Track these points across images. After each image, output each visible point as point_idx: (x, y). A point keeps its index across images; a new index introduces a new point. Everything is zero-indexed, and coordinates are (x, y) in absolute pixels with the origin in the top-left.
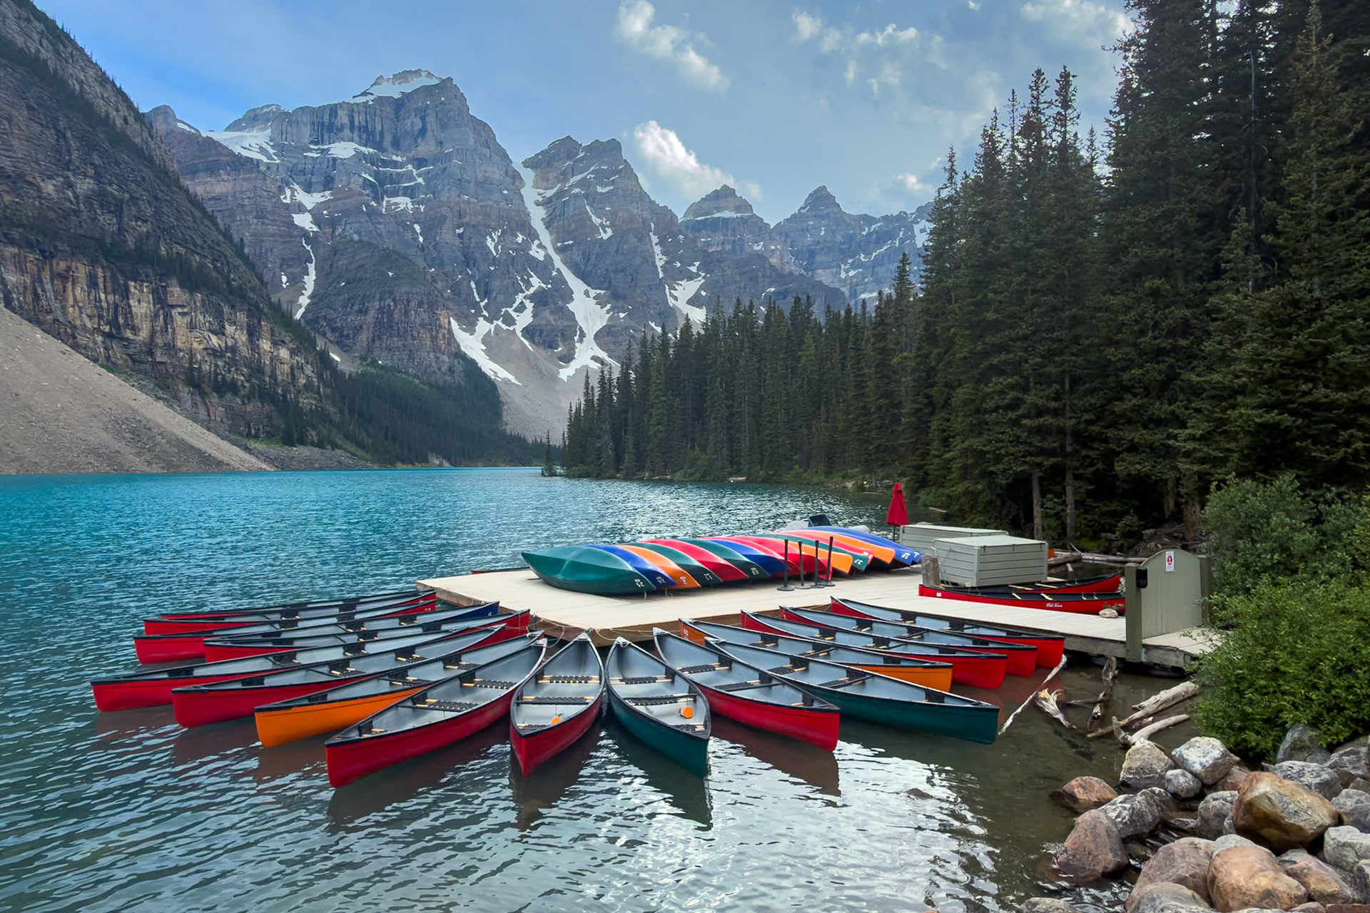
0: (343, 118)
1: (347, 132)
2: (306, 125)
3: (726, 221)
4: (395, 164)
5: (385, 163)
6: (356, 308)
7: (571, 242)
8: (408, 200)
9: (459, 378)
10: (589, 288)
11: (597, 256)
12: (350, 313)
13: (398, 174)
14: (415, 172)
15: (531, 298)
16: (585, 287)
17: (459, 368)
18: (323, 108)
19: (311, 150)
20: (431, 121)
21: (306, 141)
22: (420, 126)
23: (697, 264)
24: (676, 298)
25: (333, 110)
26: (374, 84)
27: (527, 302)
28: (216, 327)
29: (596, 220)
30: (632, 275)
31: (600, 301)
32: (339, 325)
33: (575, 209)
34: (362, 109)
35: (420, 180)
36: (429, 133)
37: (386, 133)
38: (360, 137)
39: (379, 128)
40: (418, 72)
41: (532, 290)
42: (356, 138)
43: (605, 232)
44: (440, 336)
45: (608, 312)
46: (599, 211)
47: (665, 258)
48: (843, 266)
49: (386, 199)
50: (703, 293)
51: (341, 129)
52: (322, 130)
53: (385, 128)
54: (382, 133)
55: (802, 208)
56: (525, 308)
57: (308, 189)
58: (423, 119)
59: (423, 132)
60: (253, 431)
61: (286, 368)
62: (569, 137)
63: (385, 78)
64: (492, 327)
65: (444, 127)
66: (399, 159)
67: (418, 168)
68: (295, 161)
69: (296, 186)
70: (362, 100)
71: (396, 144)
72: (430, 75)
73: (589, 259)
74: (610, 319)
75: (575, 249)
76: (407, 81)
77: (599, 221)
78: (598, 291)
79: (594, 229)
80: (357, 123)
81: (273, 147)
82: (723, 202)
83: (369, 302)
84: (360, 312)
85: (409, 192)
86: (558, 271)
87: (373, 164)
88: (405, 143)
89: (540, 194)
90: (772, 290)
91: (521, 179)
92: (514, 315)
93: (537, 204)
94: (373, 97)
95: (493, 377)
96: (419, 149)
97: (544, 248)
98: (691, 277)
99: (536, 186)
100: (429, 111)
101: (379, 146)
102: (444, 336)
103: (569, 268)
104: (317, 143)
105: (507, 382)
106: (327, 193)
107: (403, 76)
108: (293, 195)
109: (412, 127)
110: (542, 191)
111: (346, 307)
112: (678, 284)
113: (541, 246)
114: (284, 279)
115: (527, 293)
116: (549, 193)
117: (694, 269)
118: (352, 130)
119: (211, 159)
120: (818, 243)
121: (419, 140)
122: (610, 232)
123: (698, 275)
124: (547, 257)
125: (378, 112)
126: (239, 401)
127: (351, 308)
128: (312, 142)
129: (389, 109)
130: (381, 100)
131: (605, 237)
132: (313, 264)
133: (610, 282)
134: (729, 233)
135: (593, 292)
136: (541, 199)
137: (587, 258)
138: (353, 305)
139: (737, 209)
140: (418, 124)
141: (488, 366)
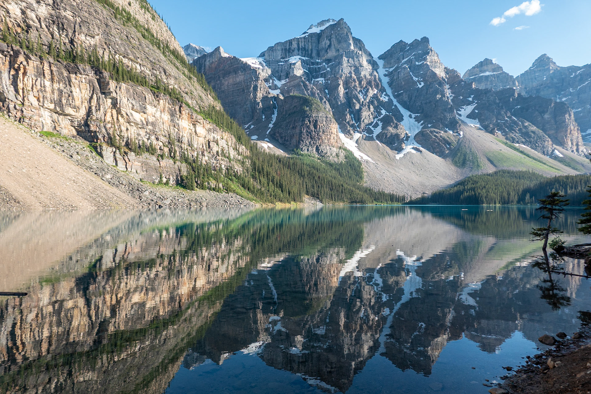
0: (295, 45)
1: (296, 51)
2: (279, 50)
3: (487, 77)
4: (318, 63)
5: (313, 64)
6: (291, 126)
7: (402, 91)
8: (323, 79)
9: (342, 159)
10: (411, 114)
11: (416, 96)
12: (289, 129)
13: (319, 68)
14: (326, 66)
15: (381, 120)
16: (409, 113)
17: (342, 154)
18: (286, 42)
19: (281, 62)
20: (334, 40)
21: (279, 58)
22: (329, 44)
23: (472, 96)
24: (460, 115)
25: (290, 42)
26: (309, 29)
27: (379, 122)
28: (137, 106)
29: (415, 79)
30: (435, 104)
31: (417, 119)
32: (283, 135)
33: (404, 74)
34: (303, 40)
35: (329, 69)
36: (333, 47)
37: (313, 50)
38: (302, 53)
39: (310, 48)
40: (328, 21)
41: (382, 116)
42: (300, 53)
43: (420, 84)
44: (332, 137)
45: (422, 125)
46: (417, 74)
47: (453, 95)
48: (558, 96)
49: (313, 80)
50: (477, 111)
51: (293, 51)
52: (286, 52)
53: (313, 48)
54: (312, 50)
55: (530, 68)
56: (378, 125)
57: (280, 79)
58: (330, 40)
59: (330, 46)
60: (164, 180)
61: (202, 140)
62: (401, 41)
63: (314, 25)
64: (361, 135)
65: (339, 42)
66: (319, 61)
67: (327, 64)
68: (274, 67)
69: (275, 78)
70: (304, 36)
71: (318, 55)
72: (333, 20)
73: (411, 99)
74: (423, 128)
75: (404, 94)
76: (323, 25)
77: (417, 79)
78: (416, 115)
79: (415, 83)
80: (300, 47)
81: (265, 62)
82: (485, 68)
83: (297, 123)
84: (293, 128)
85: (324, 76)
86: (395, 106)
87: (307, 65)
88: (321, 54)
89: (386, 71)
90: (519, 107)
91: (377, 65)
92: (373, 129)
93: (385, 75)
94: (307, 34)
95: (360, 159)
96: (328, 55)
97: (388, 96)
98: (469, 103)
99: (384, 67)
100: (333, 36)
101: (310, 56)
102: (334, 138)
103: (401, 104)
104: (283, 58)
105: (367, 162)
106: (287, 79)
107: (321, 23)
108: (273, 82)
109: (325, 45)
110: (387, 69)
111: (287, 126)
112: (462, 108)
113: (386, 95)
114: (264, 117)
115: (379, 118)
116: (391, 70)
117: (470, 99)
118: (299, 51)
119: (235, 66)
120: (542, 85)
121: (328, 50)
122: (423, 84)
123: (473, 102)
124: (390, 100)
125: (310, 40)
126: (154, 158)
127: (289, 127)
128: (282, 58)
129: (314, 39)
130: (311, 35)
131: (420, 86)
132: (276, 110)
133: (423, 109)
134: (489, 83)
135: (413, 116)
136: (387, 73)
137: (410, 98)
138: (290, 125)
139: (494, 70)
140: (328, 42)
141: (357, 154)
